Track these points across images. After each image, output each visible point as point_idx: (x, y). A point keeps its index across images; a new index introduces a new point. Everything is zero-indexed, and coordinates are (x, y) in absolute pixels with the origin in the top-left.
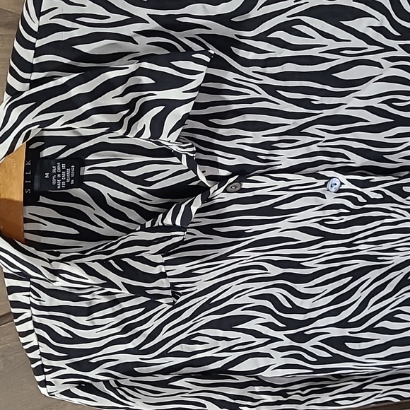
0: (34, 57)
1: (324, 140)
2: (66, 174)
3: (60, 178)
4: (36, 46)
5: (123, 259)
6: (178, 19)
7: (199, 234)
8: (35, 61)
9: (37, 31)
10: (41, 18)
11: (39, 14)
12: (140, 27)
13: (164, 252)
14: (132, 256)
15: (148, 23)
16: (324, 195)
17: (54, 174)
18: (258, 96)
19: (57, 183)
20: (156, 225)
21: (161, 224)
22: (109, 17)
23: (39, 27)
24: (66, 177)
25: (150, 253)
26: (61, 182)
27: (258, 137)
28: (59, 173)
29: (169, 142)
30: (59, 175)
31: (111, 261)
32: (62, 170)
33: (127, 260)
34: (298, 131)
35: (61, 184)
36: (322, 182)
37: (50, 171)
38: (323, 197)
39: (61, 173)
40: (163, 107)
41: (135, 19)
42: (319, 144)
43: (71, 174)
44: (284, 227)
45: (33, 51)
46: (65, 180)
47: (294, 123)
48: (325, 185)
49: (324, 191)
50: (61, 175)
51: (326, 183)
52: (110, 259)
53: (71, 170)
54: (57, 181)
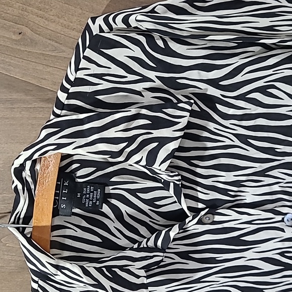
0: (66, 99)
1: (285, 181)
2: (93, 196)
3: (88, 198)
4: (70, 92)
5: (113, 269)
6: (177, 81)
7: (178, 259)
8: (66, 102)
9: (73, 81)
10: (78, 72)
11: (77, 69)
12: (148, 85)
13: (147, 268)
14: (121, 268)
15: (155, 82)
16: (283, 229)
17: (85, 194)
18: (232, 143)
19: (85, 202)
20: (142, 246)
21: (145, 246)
22: (127, 77)
23: (75, 78)
24: (93, 197)
25: (136, 267)
26: (89, 201)
27: (230, 176)
28: (88, 194)
29: (160, 170)
30: (88, 196)
31: (104, 269)
32: (91, 192)
33: (117, 270)
34: (263, 173)
35: (89, 203)
36: (279, 218)
37: (81, 192)
38: (283, 230)
39: (89, 194)
40: (157, 143)
41: (145, 79)
42: (281, 185)
43: (97, 196)
44: (249, 257)
45: (66, 95)
46: (92, 200)
47: (260, 166)
48: (283, 221)
49: (282, 225)
50: (90, 196)
51: (283, 219)
52: (103, 267)
53: (97, 193)
54: (86, 201)
